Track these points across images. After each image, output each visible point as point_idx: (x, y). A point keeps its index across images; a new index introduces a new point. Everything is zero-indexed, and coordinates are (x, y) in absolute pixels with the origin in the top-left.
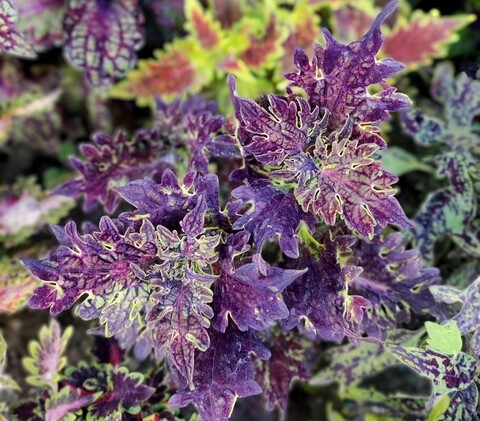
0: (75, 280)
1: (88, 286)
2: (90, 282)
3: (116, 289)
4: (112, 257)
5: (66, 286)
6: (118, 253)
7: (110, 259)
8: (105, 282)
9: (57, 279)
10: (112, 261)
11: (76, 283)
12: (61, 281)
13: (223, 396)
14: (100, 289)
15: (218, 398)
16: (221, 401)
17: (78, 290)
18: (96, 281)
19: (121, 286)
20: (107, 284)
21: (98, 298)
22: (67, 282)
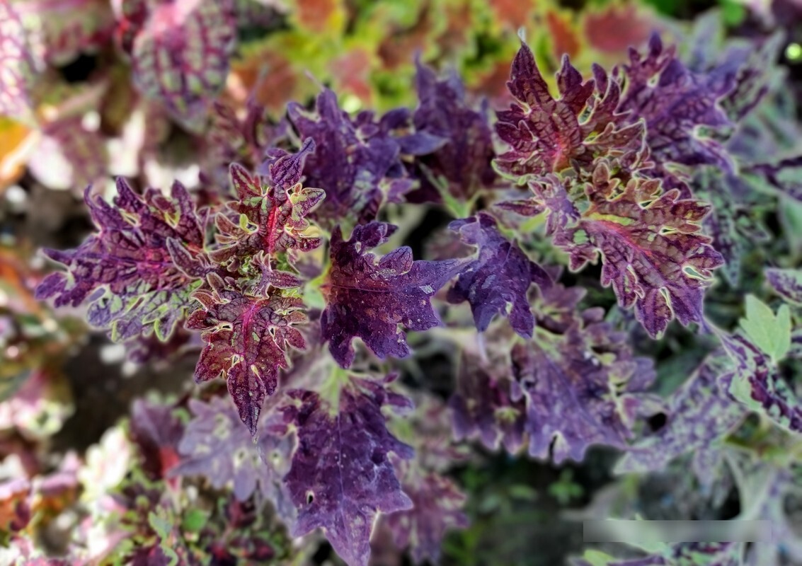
0: (90, 266)
1: (105, 278)
2: (109, 273)
3: (140, 289)
4: (137, 235)
5: (78, 273)
6: (145, 231)
7: (134, 238)
8: (126, 277)
9: (69, 264)
10: (137, 243)
11: (91, 270)
12: (73, 267)
13: (360, 514)
14: (120, 286)
15: (354, 517)
16: (359, 521)
17: (92, 282)
18: (116, 273)
19: (148, 286)
20: (131, 280)
21: (116, 298)
22: (80, 267)
